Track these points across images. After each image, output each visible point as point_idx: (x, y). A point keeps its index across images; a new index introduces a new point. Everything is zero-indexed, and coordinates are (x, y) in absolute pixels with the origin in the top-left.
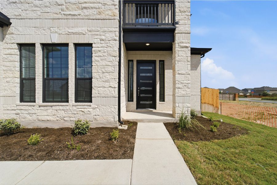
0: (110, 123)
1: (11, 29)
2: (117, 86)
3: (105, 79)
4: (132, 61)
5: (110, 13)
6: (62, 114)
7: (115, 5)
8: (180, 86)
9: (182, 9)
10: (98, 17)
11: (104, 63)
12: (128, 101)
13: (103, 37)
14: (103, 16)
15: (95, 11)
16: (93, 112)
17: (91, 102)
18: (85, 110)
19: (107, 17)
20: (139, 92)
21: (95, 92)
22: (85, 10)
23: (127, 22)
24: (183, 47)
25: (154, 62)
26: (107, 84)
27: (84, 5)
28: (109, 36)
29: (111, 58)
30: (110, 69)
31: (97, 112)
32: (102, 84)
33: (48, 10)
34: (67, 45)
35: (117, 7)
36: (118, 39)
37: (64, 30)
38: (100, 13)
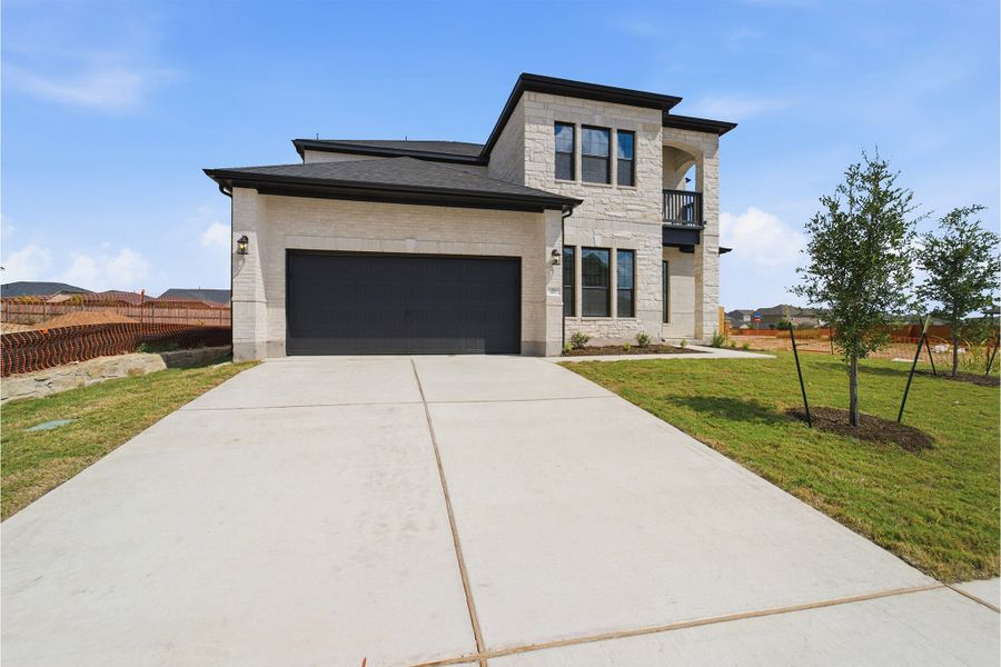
0: (655, 339)
2: (661, 299)
3: (650, 291)
5: (654, 217)
6: (605, 329)
7: (659, 209)
8: (708, 300)
9: (710, 206)
10: (643, 221)
11: (649, 272)
13: (648, 244)
14: (648, 221)
15: (640, 214)
17: (634, 316)
18: (630, 326)
19: (652, 222)
21: (637, 306)
22: (631, 213)
24: (711, 253)
26: (652, 297)
27: (629, 207)
28: (653, 242)
30: (655, 280)
31: (642, 327)
32: (647, 296)
33: (591, 208)
34: (611, 249)
35: (661, 211)
36: (661, 246)
37: (608, 233)
38: (645, 217)
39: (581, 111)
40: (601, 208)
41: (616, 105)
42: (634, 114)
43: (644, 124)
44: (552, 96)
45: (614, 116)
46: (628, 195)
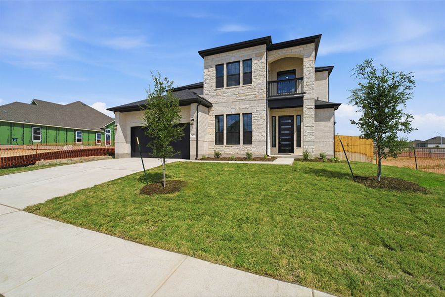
0: (262, 155)
1: (213, 108)
2: (266, 135)
3: (259, 131)
4: (275, 117)
5: (261, 96)
6: (236, 150)
7: (264, 92)
8: (307, 134)
9: (308, 83)
10: (255, 99)
11: (259, 123)
12: (272, 147)
13: (258, 109)
14: (258, 98)
15: (253, 96)
16: (253, 150)
17: (252, 144)
18: (249, 148)
19: (260, 99)
20: (280, 140)
21: (253, 138)
22: (248, 96)
23: (271, 95)
24: (309, 109)
25: (293, 116)
26: (260, 134)
27: (248, 94)
28: (261, 108)
29: (262, 120)
30: (262, 126)
31: (255, 149)
32: (257, 134)
33: (230, 98)
34: (239, 114)
35: (265, 93)
36: (266, 109)
37: (238, 107)
38: (256, 97)
39: (226, 58)
40: (234, 97)
41: (241, 50)
42: (251, 51)
43: (256, 54)
44: (214, 56)
45: (241, 55)
46: (247, 89)
